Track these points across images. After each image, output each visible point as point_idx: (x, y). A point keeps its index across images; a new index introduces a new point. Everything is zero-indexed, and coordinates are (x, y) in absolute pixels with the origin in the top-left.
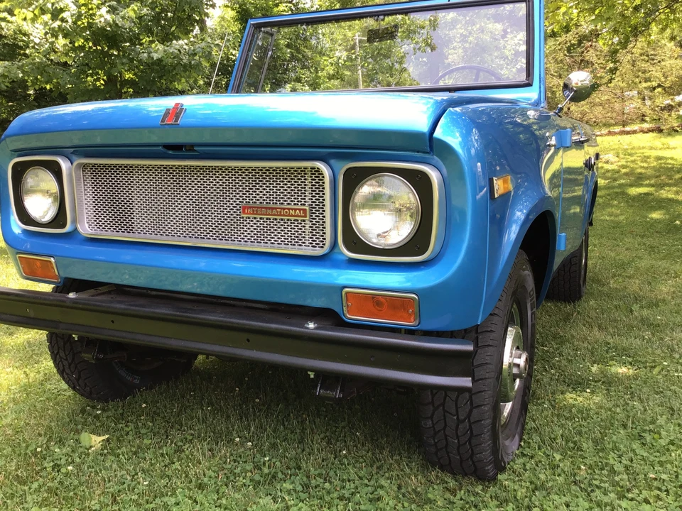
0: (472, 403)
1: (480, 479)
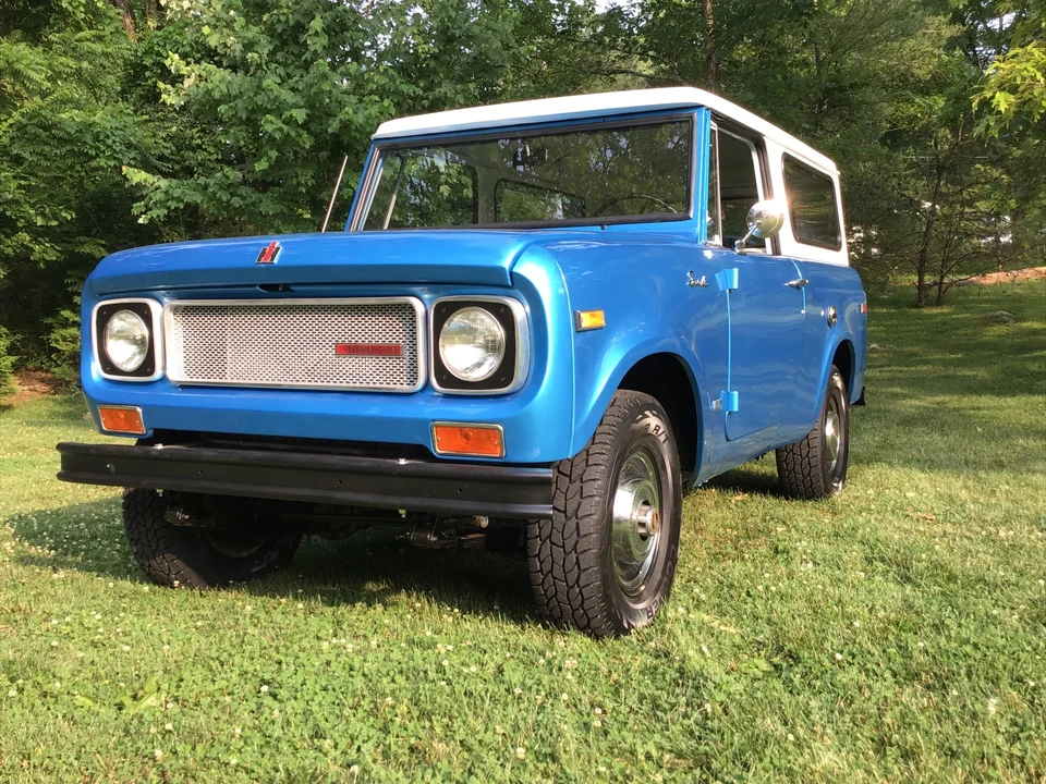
0: (579, 567)
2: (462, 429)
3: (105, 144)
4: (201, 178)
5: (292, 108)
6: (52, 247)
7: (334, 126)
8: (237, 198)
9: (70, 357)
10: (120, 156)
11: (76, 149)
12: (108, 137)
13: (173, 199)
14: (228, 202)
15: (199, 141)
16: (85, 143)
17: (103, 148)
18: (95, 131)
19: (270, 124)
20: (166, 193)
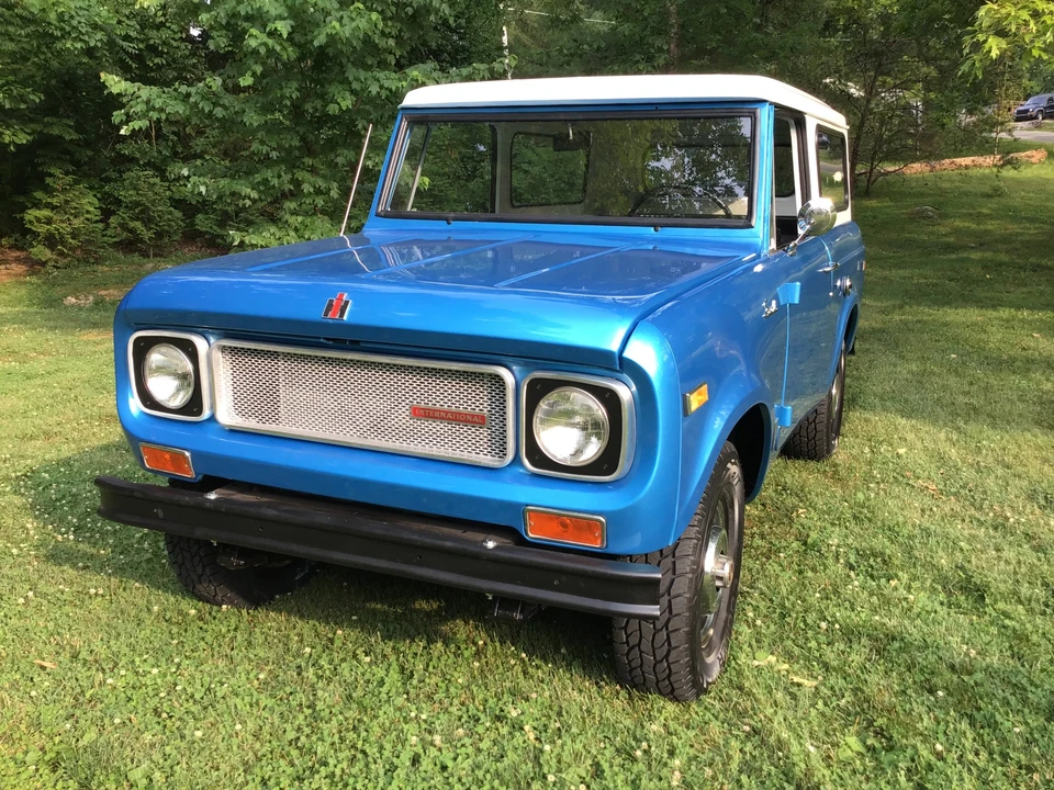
0: (669, 644)
1: (677, 700)
2: (561, 519)
3: (70, 25)
4: (182, 87)
5: (275, 19)
6: (22, 129)
7: (320, 40)
8: (220, 109)
9: (46, 239)
10: (86, 38)
11: (41, 30)
12: (72, 17)
13: (154, 109)
14: (211, 112)
15: (162, 19)
16: (50, 24)
17: (68, 29)
18: (59, 10)
19: (255, 39)
20: (148, 102)
